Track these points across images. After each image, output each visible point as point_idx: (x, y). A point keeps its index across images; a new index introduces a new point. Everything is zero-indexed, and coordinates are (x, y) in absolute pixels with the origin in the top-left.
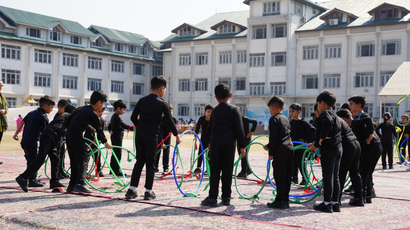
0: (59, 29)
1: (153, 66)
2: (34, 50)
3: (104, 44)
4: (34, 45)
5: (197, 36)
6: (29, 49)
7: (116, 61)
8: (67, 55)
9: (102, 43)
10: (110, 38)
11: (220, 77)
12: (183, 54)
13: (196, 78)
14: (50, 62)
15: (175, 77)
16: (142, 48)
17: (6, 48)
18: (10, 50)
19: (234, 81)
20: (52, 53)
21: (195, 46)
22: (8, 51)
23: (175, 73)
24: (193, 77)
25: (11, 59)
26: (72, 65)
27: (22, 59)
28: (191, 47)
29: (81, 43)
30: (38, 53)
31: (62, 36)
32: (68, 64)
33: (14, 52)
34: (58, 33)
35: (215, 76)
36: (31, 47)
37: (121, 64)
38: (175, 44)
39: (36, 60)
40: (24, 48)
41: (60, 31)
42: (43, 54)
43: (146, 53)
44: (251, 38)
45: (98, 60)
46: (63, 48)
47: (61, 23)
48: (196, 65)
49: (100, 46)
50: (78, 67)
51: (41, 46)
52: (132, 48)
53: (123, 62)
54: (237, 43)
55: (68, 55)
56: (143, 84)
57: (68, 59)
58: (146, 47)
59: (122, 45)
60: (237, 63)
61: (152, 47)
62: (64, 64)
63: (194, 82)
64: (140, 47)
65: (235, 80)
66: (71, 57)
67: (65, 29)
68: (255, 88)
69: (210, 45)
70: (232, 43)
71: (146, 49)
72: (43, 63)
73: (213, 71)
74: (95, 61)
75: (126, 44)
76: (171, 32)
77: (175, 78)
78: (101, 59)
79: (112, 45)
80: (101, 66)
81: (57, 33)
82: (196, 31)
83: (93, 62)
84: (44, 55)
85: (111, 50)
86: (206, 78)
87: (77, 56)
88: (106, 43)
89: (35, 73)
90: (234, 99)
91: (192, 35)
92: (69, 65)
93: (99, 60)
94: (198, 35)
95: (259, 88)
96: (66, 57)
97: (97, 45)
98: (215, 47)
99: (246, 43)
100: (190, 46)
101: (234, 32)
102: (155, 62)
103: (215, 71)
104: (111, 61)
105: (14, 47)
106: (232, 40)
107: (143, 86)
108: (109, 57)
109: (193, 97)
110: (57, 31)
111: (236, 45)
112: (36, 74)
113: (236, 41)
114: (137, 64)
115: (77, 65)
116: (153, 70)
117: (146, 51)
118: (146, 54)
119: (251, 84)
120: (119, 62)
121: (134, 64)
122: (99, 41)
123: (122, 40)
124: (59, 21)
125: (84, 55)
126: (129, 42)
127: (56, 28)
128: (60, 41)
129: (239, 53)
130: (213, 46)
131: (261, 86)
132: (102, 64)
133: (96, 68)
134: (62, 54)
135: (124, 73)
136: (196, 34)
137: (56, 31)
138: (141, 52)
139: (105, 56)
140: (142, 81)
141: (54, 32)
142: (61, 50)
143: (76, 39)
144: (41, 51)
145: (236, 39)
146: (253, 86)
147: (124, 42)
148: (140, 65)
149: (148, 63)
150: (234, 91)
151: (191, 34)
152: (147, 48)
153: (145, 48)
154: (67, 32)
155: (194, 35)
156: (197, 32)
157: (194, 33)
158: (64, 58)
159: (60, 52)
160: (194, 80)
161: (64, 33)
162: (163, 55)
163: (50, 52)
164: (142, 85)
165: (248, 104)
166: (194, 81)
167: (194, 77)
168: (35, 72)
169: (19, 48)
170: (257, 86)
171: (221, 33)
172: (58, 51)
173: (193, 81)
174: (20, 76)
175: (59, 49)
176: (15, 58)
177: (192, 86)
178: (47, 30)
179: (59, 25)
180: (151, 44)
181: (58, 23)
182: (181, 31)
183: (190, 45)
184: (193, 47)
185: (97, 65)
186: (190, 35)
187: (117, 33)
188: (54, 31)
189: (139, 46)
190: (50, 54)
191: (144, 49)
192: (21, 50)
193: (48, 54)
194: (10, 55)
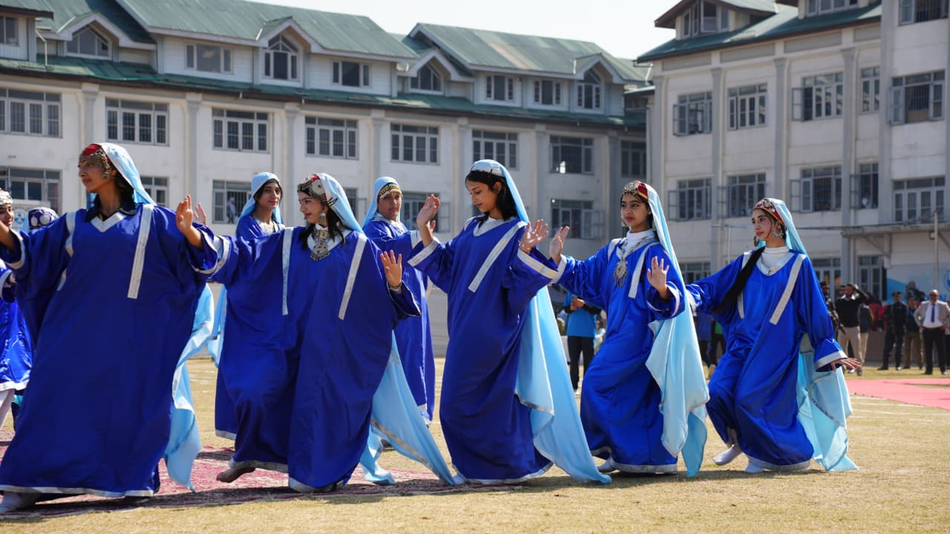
0: (295, 43)
1: (624, 144)
2: (210, 111)
3: (450, 82)
4: (207, 96)
5: (736, 32)
6: (193, 109)
7: (488, 134)
8: (319, 123)
9: (442, 79)
10: (467, 59)
11: (803, 167)
12: (690, 96)
13: (731, 174)
14: (263, 146)
15: (665, 174)
16: (583, 85)
17: (120, 112)
18: (133, 115)
19: (851, 176)
20: (270, 117)
21: (724, 65)
22: (129, 119)
23: (665, 161)
24: (720, 171)
25: (137, 144)
26: (338, 152)
27: (171, 142)
28: (713, 70)
29: (366, 83)
30: (225, 120)
31: (304, 65)
32: (324, 151)
33: (145, 120)
34: (290, 55)
35: (787, 166)
36: (198, 103)
37: (507, 143)
38: (663, 64)
39: (218, 143)
40: (177, 108)
41: (295, 50)
42: (240, 122)
43: (598, 102)
44: (896, 22)
45: (425, 132)
46: (301, 102)
47: (295, 22)
48: (728, 130)
49: (436, 87)
50: (358, 159)
51: (232, 99)
52: (547, 86)
53: (513, 136)
54: (856, 44)
55: (322, 121)
56: (588, 205)
57: (324, 134)
58: (596, 83)
59: (511, 81)
60: (860, 114)
61: (616, 80)
62: (310, 150)
63: (723, 188)
64: (576, 85)
65: (853, 172)
66: (332, 129)
67: (310, 41)
68: (912, 197)
69: (770, 58)
70: (844, 46)
71: (598, 90)
72: (240, 151)
73: (781, 145)
74: (415, 136)
75: (523, 78)
76: (654, 24)
77: (666, 178)
78: (435, 130)
79: (473, 84)
80: (438, 150)
81: (285, 56)
82: (732, 16)
83: (408, 141)
84: (244, 125)
85: (471, 100)
86: (761, 171)
87: (353, 123)
88: (455, 76)
89: (215, 182)
90: (852, 241)
91: (720, 30)
92: (328, 154)
93: (430, 132)
94: (741, 25)
95: (926, 196)
96: (317, 128)
97: (425, 86)
98: (787, 63)
99: (878, 41)
100: (709, 67)
101: (853, 7)
102: (626, 129)
103: (788, 146)
104: (470, 133)
105: (147, 106)
106: (841, 33)
107: (588, 211)
108: (463, 121)
109: (719, 240)
110: (288, 50)
111: (857, 52)
112: (220, 185)
113: (855, 37)
114: (565, 139)
115: (353, 153)
116: (625, 156)
117: (598, 97)
118: (598, 106)
119: (898, 184)
120: (501, 135)
121: (554, 139)
122: (432, 72)
123: (511, 63)
124: (289, 15)
125: (374, 119)
126: (532, 71)
127: (284, 40)
128: (299, 81)
129: (866, 79)
130: (779, 63)
131: (933, 190)
132: (438, 147)
133: (418, 159)
134: (303, 120)
135: (518, 170)
136: (732, 26)
137: (284, 48)
138: (580, 101)
139: (447, 119)
140: (584, 193)
141: (276, 54)
142: (298, 109)
143: (351, 71)
144: (231, 113)
145: (855, 30)
146: (905, 193)
147: (516, 69)
148: (577, 140)
149: (606, 134)
150: (852, 211)
151: (715, 28)
152: (602, 86)
153: (594, 87)
154: (315, 49)
155: (725, 30)
156: (737, 19)
157: (725, 24)
158: (310, 134)
159: (295, 112)
160: (721, 181)
161: (308, 54)
162: (648, 106)
163: (263, 116)
164: (582, 205)
165: (889, 256)
166: (725, 184)
167: (724, 172)
168: (218, 178)
169: (163, 107)
170: (918, 192)
171: (812, 14)
172: (288, 112)
173: (720, 184)
174: (166, 193)
175: (290, 106)
176: (150, 141)
177: (719, 200)
178: (254, 49)
179: (289, 29)
180: (612, 72)
181: (286, 25)
182: (687, 18)
183: (709, 63)
184: (719, 69)
185: (420, 149)
186: (713, 32)
187: (501, 42)
188: (278, 49)
189: (571, 82)
190: (262, 122)
191: (589, 90)
192: (169, 114)
193: (256, 123)
194: (133, 130)
